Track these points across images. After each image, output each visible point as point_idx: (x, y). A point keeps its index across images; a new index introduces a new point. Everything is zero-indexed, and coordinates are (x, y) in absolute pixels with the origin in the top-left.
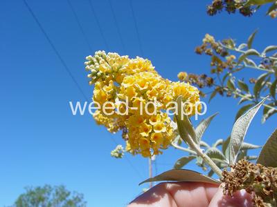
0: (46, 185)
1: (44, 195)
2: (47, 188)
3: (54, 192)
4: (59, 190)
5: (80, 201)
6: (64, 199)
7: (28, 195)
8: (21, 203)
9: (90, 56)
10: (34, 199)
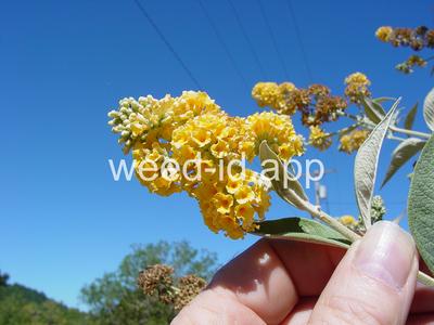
0: (161, 242)
1: (158, 256)
2: (163, 245)
3: (173, 251)
4: (180, 248)
5: (212, 263)
6: (188, 261)
7: (135, 256)
8: (128, 268)
9: (113, 112)
10: (145, 262)
